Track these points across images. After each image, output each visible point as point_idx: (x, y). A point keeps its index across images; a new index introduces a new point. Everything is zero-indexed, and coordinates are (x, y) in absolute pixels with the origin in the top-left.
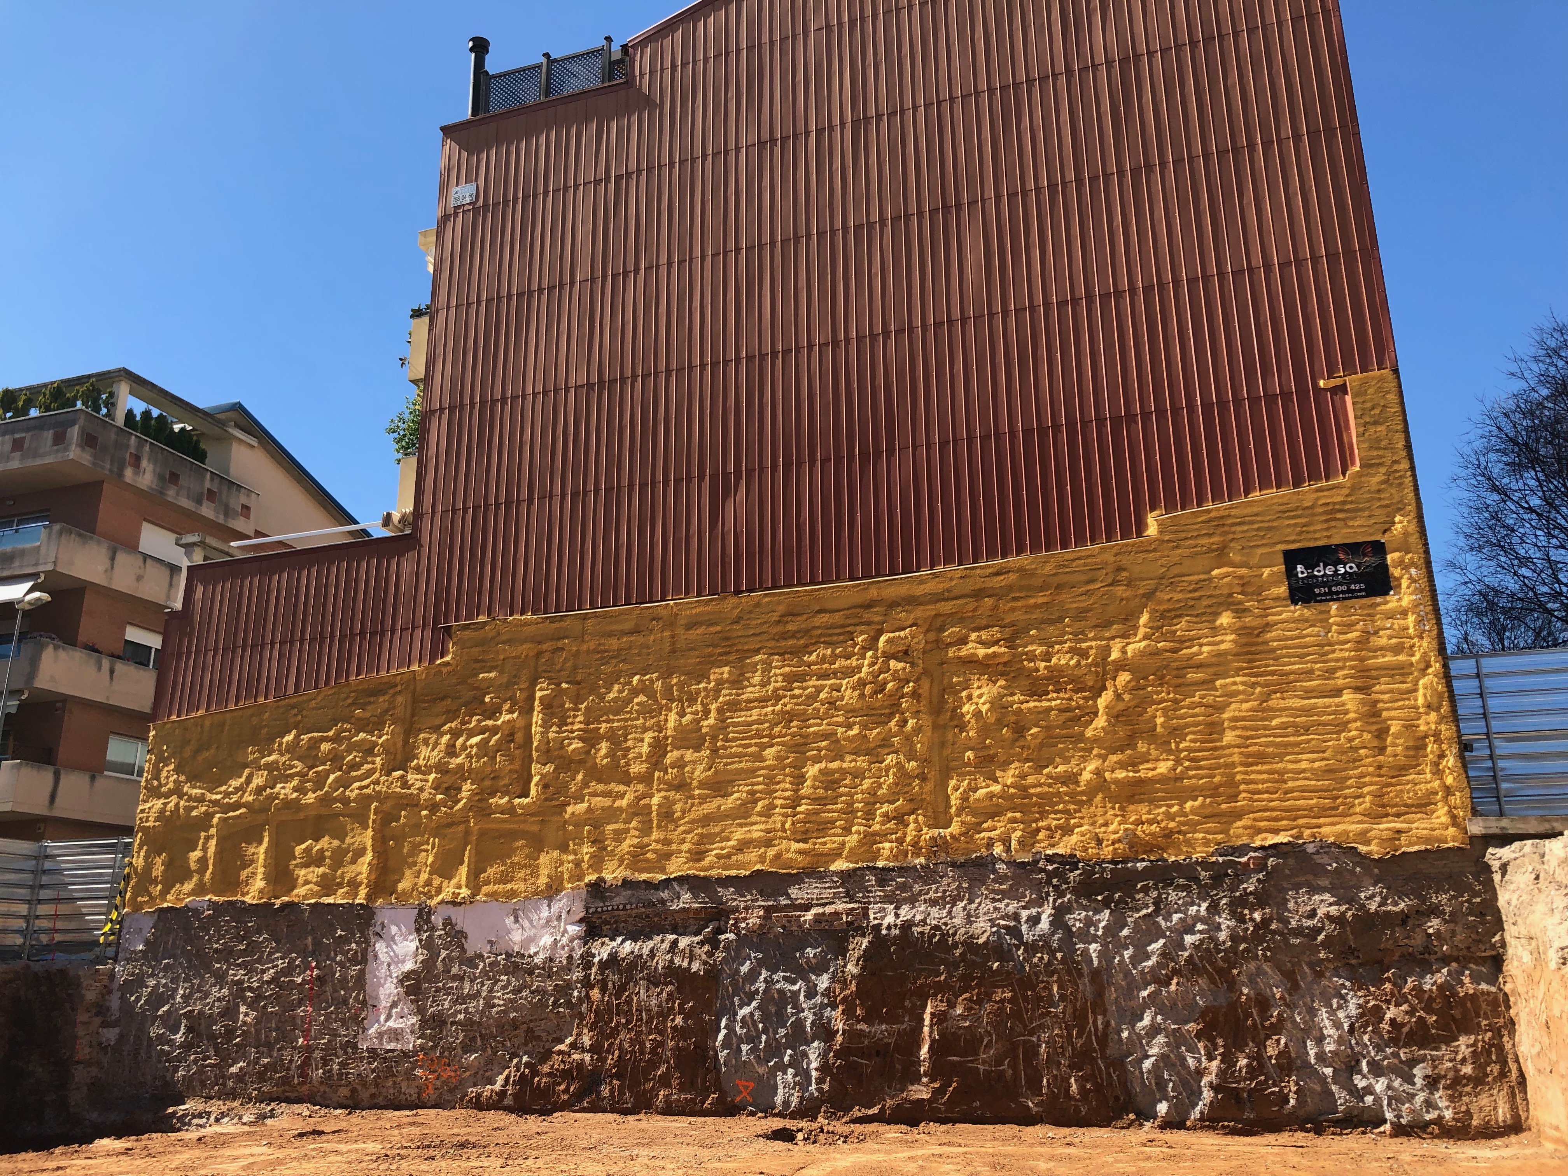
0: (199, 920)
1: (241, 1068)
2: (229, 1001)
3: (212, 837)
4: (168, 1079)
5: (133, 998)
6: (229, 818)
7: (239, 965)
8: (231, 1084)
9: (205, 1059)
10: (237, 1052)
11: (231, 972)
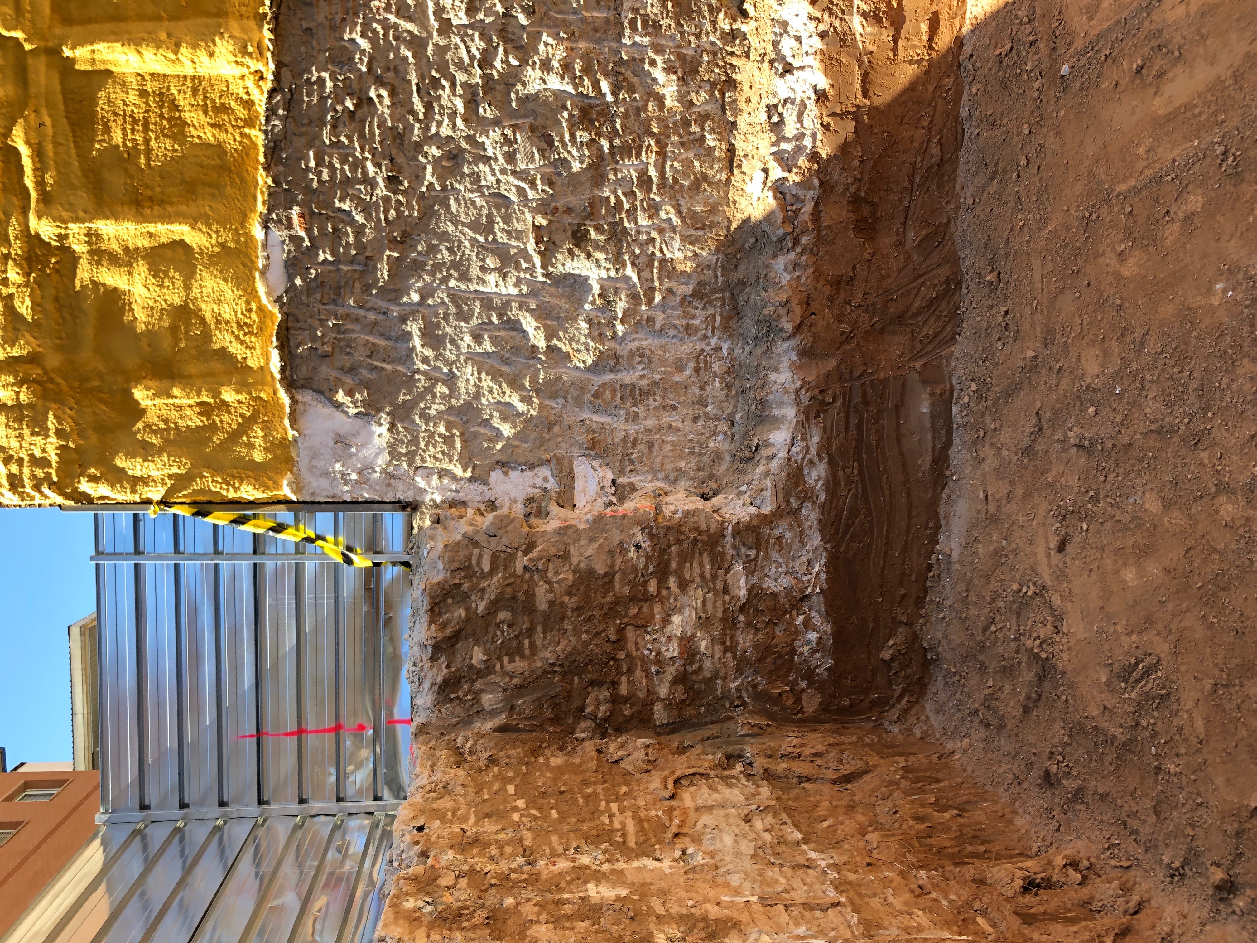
0: (314, 248)
1: (669, 69)
2: (515, 128)
3: (92, 236)
4: (688, 289)
5: (507, 430)
6: (40, 184)
7: (428, 107)
8: (700, 98)
9: (645, 182)
10: (631, 89)
11: (445, 131)
